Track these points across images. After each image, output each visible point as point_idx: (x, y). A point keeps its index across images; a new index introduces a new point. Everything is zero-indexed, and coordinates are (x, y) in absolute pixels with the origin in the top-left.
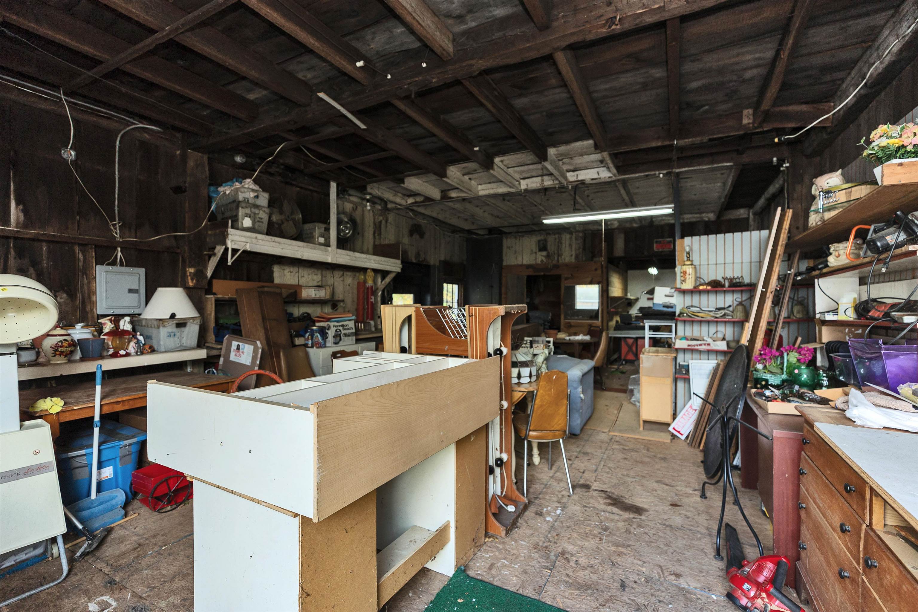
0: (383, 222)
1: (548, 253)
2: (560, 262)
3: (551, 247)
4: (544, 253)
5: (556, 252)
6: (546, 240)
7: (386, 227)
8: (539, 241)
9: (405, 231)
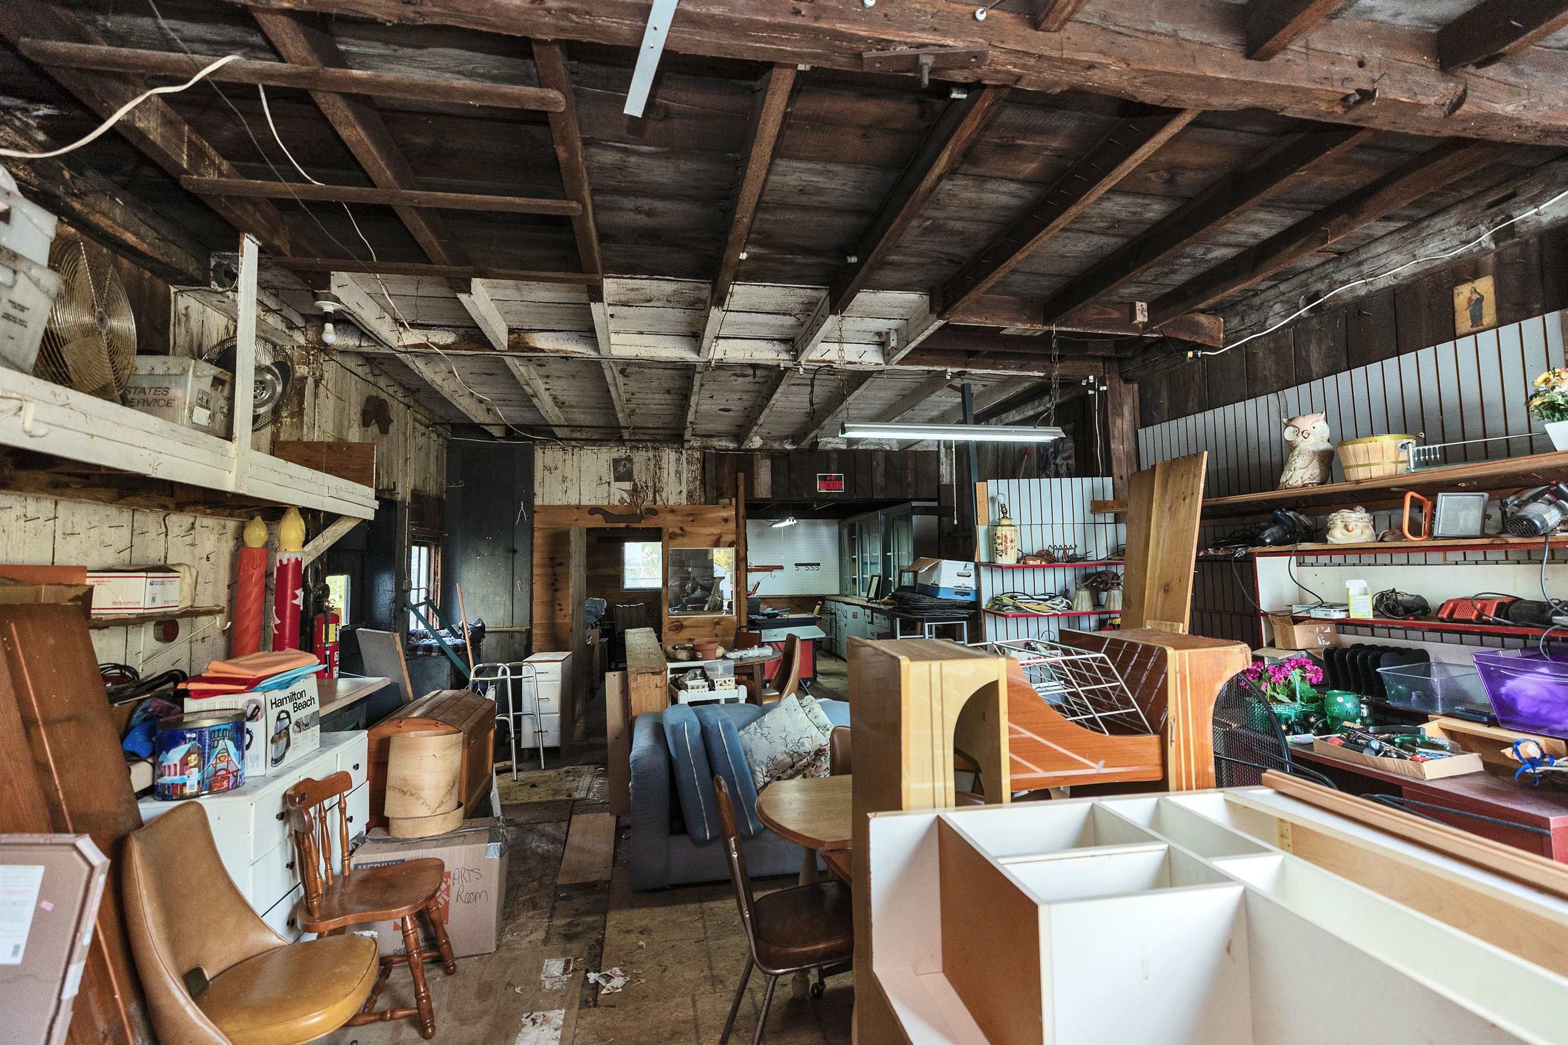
0: (310, 381)
1: (635, 485)
2: (659, 503)
3: (641, 475)
4: (627, 485)
5: (650, 484)
6: (629, 459)
7: (316, 396)
8: (616, 462)
9: (355, 412)
